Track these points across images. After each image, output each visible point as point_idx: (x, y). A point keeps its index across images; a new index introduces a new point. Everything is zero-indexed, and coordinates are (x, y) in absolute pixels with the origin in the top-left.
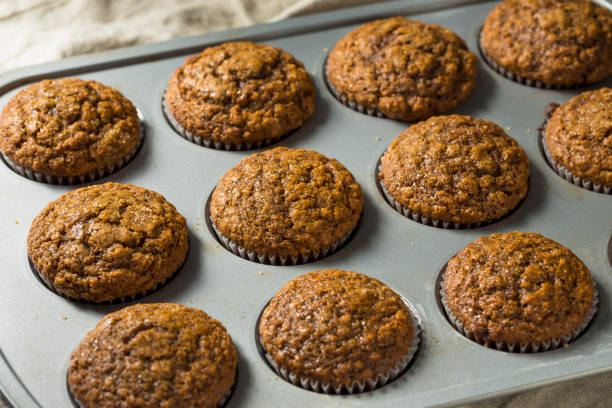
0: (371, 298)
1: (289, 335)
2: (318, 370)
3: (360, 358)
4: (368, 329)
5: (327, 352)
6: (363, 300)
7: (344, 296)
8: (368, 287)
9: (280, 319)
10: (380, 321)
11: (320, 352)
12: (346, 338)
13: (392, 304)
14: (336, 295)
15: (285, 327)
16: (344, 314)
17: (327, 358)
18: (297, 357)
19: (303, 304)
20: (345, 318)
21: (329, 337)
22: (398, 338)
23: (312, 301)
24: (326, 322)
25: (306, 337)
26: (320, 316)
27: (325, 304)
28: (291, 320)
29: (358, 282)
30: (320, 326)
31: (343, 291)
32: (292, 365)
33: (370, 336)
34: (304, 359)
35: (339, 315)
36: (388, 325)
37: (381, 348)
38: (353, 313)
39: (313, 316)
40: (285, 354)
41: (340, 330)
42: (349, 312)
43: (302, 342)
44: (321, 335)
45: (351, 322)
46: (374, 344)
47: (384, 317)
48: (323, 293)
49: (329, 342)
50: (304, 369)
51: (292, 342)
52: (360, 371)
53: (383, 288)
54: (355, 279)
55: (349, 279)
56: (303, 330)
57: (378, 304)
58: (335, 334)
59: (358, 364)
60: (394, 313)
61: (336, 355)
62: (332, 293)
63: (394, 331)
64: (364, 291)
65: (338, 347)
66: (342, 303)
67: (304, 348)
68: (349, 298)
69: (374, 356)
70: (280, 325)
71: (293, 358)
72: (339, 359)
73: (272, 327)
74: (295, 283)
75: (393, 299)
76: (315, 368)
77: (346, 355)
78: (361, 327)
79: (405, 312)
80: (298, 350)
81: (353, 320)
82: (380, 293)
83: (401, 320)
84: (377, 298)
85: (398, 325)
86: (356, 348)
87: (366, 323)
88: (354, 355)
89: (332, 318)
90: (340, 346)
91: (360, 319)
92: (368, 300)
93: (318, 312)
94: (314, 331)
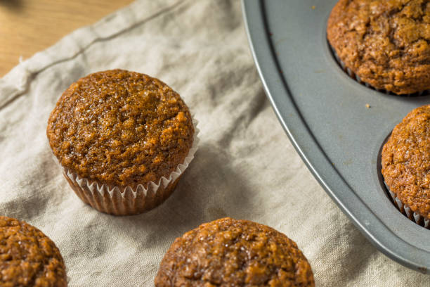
0: (154, 100)
1: (75, 139)
2: (103, 175)
3: (143, 162)
4: (152, 133)
5: (112, 157)
6: (145, 104)
7: (128, 100)
8: (150, 89)
9: (66, 123)
10: (161, 124)
11: (105, 157)
12: (130, 143)
13: (173, 105)
14: (119, 99)
15: (71, 131)
16: (127, 118)
17: (112, 163)
18: (83, 162)
19: (88, 108)
20: (129, 122)
21: (114, 142)
22: (180, 141)
23: (96, 105)
24: (111, 127)
25: (91, 142)
26: (105, 122)
27: (109, 108)
28: (77, 124)
29: (140, 83)
30: (104, 131)
31: (126, 95)
32: (78, 169)
33: (153, 140)
34: (90, 164)
35: (123, 120)
36: (170, 128)
37: (163, 151)
38: (136, 117)
39: (97, 120)
40: (71, 159)
41: (125, 135)
42: (132, 116)
43: (87, 147)
44: (105, 140)
45: (134, 126)
46: (157, 147)
47: (166, 120)
48: (106, 97)
49: (114, 147)
50: (91, 173)
51: (78, 147)
52: (144, 175)
53: (164, 89)
54: (137, 81)
55: (132, 81)
56: (88, 136)
57: (160, 107)
58: (120, 139)
59: (142, 169)
60: (175, 115)
61: (120, 160)
62: (116, 97)
63: (174, 133)
64: (146, 94)
65: (122, 152)
66: (125, 107)
67: (89, 152)
68: (131, 103)
69: (157, 160)
70: (66, 129)
71: (79, 163)
72: (123, 163)
73: (58, 130)
74: (80, 86)
75: (174, 100)
76: (100, 173)
77: (130, 158)
78: (144, 131)
79: (185, 112)
80: (84, 154)
81: (136, 124)
82: (162, 94)
83: (182, 122)
84: (159, 99)
85: (179, 127)
86: (139, 152)
87: (149, 127)
88: (138, 159)
89: (116, 122)
90: (125, 151)
91: (144, 123)
92: (151, 103)
93: (103, 117)
94: (99, 136)
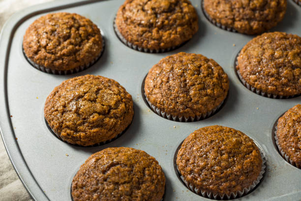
0: (239, 143)
1: (194, 166)
2: (211, 186)
3: (234, 179)
4: (238, 162)
5: (216, 176)
6: (234, 146)
7: (224, 143)
8: (236, 137)
9: (188, 156)
10: (244, 157)
11: (212, 176)
12: (226, 168)
13: (249, 146)
14: (219, 143)
15: (191, 161)
16: (224, 154)
17: (216, 180)
18: (199, 179)
19: (201, 148)
20: (225, 156)
21: (216, 168)
22: (255, 167)
23: (206, 146)
24: (215, 159)
25: (204, 168)
26: (211, 156)
27: (213, 148)
28: (195, 157)
29: (230, 134)
30: (211, 161)
31: (223, 140)
32: (196, 183)
33: (239, 167)
34: (204, 180)
35: (222, 155)
36: (248, 160)
37: (246, 173)
38: (229, 153)
39: (207, 155)
40: (192, 177)
41: (223, 164)
42: (227, 152)
43: (201, 170)
44: (212, 167)
45: (228, 158)
46: (242, 171)
47: (246, 155)
48: (212, 142)
49: (217, 171)
50: (203, 186)
51: (196, 170)
52: (234, 187)
53: (244, 137)
54: (228, 132)
55: (225, 132)
56: (202, 164)
57: (242, 147)
58: (220, 166)
59: (234, 183)
60: (251, 152)
61: (221, 178)
62: (217, 141)
63: (252, 162)
64: (234, 139)
65: (222, 173)
66: (223, 147)
67: (203, 174)
68: (226, 145)
69: (242, 178)
70: (188, 160)
71: (196, 180)
72: (222, 180)
73: (184, 161)
74: (195, 135)
75: (250, 143)
76: (209, 186)
77: (227, 177)
78: (234, 161)
79: (257, 150)
80: (199, 175)
81: (229, 157)
82: (243, 140)
83: (256, 156)
84: (241, 143)
85: (254, 159)
86: (232, 174)
87: (237, 159)
88: (231, 178)
89: (218, 156)
90: (223, 173)
91: (233, 157)
92: (237, 145)
93: (210, 153)
94: (208, 164)
